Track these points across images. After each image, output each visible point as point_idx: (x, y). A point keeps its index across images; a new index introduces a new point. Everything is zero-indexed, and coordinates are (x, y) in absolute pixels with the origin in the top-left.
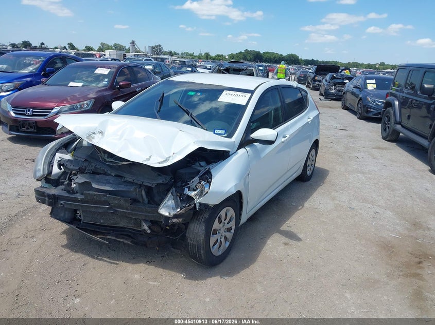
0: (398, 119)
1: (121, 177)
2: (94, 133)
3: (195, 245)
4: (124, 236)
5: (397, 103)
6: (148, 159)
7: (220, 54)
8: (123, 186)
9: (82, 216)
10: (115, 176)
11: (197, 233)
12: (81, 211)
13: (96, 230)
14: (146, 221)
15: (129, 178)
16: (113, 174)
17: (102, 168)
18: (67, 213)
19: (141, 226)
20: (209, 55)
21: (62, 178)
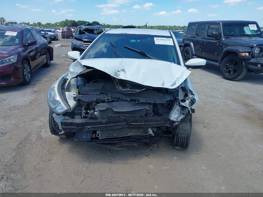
0: (194, 53)
1: (134, 100)
2: (118, 71)
3: (185, 137)
4: (131, 142)
5: (192, 44)
6: (163, 84)
7: (49, 23)
8: (138, 107)
9: (99, 134)
10: (130, 101)
11: (186, 129)
12: (99, 131)
13: (111, 142)
14: (152, 128)
15: (142, 100)
16: (129, 100)
17: (117, 97)
18: (89, 135)
19: (147, 132)
20: (41, 24)
21: (76, 110)
